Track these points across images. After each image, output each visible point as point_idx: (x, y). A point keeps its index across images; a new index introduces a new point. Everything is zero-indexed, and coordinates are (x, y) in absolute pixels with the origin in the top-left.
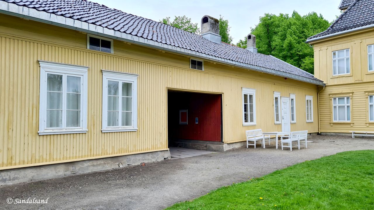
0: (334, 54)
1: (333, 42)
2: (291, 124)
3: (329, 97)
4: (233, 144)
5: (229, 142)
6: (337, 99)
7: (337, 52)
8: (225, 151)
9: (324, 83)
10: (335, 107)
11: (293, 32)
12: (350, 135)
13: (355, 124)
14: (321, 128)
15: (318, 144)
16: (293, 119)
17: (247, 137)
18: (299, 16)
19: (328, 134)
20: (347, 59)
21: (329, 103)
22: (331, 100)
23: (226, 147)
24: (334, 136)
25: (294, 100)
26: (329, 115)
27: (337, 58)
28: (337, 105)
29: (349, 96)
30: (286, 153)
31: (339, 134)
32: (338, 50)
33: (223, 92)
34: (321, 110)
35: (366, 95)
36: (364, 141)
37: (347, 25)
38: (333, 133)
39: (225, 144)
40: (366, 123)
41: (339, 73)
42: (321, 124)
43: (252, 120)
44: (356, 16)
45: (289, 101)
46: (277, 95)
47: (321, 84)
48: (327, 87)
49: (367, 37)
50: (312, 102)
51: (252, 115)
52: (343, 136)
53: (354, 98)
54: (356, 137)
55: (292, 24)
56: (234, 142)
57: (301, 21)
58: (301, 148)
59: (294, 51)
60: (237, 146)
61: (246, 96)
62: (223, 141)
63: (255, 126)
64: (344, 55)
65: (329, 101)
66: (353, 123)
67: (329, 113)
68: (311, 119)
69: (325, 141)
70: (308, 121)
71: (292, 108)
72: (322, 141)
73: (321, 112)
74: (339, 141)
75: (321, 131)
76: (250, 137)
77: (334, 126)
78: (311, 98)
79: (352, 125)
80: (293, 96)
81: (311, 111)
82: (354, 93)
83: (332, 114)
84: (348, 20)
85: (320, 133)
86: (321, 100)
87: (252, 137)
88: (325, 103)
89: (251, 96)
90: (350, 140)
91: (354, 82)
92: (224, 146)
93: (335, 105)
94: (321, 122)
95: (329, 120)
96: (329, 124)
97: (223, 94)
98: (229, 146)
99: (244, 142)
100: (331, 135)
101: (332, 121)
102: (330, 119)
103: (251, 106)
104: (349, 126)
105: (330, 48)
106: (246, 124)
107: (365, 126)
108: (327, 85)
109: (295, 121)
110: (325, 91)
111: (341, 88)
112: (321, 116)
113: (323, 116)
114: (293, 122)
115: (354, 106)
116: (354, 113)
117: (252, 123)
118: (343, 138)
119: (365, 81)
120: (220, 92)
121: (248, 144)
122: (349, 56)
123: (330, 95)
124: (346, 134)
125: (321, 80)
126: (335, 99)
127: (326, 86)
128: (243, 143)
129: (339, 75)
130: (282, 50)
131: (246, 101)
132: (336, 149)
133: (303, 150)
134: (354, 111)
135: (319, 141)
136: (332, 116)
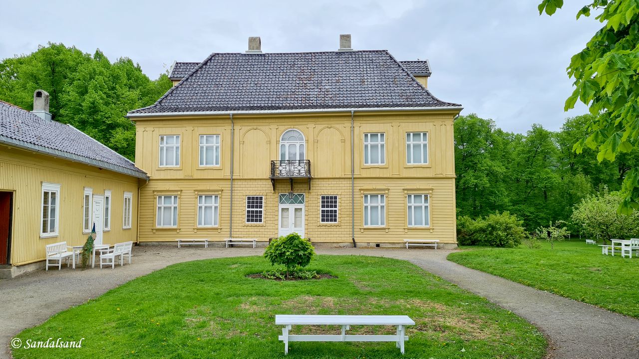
0: (162, 139)
1: (161, 123)
2: (104, 232)
3: (152, 194)
4: (25, 267)
5: (20, 264)
6: (163, 197)
7: (165, 137)
8: (13, 277)
9: (148, 175)
10: (160, 208)
11: (98, 85)
12: (175, 244)
13: (182, 230)
14: (141, 236)
15: (140, 258)
16: (106, 225)
17: (48, 254)
18: (108, 62)
19: (148, 243)
20: (177, 148)
21: (152, 203)
22: (156, 198)
23: (14, 272)
24: (156, 246)
25: (110, 199)
26: (152, 219)
27: (165, 145)
28: (163, 205)
29: (177, 195)
30: (106, 271)
31: (163, 243)
32: (167, 134)
33: (15, 189)
34: (141, 211)
35: (196, 195)
36: (192, 251)
37: (177, 104)
38: (155, 243)
39: (13, 267)
40: (194, 229)
41: (166, 165)
42: (141, 231)
43: (52, 230)
44: (188, 95)
45: (103, 200)
46: (88, 191)
47: (143, 176)
48: (151, 181)
49: (200, 125)
50: (131, 201)
51: (53, 222)
52: (167, 246)
53: (182, 197)
54: (182, 246)
55: (98, 72)
56: (27, 262)
57: (111, 71)
58: (124, 265)
59: (99, 117)
60: (30, 269)
61: (46, 194)
62: (11, 263)
63: (56, 237)
64: (174, 143)
65: (152, 200)
66: (180, 229)
67: (152, 216)
68: (128, 225)
69: (148, 253)
70: (125, 227)
71: (107, 209)
72: (144, 254)
73: (142, 214)
74: (164, 253)
75: (141, 241)
76: (51, 254)
77: (157, 233)
78: (129, 195)
79: (178, 231)
80: (108, 194)
81: (129, 212)
82: (183, 192)
83: (156, 217)
84: (180, 98)
85: (138, 243)
86: (142, 197)
87: (53, 255)
88: (147, 203)
89: (53, 194)
90: (176, 250)
91: (183, 178)
92: (11, 269)
93: (160, 205)
94: (141, 228)
95: (151, 225)
96: (150, 230)
97: (14, 192)
98: (18, 269)
99: (42, 263)
100: (153, 246)
101: (155, 227)
102: (153, 223)
103: (53, 210)
104: (175, 233)
105: (157, 130)
106: (45, 235)
107: (193, 233)
108: (151, 178)
109: (109, 229)
110: (148, 187)
111: (168, 184)
112: (141, 219)
113: (144, 219)
114: (106, 229)
115: (182, 208)
116: (181, 216)
117: (52, 234)
118: (168, 248)
119: (195, 177)
120: (11, 189)
121: (47, 264)
122: (179, 145)
123: (154, 191)
124: (171, 243)
125: (144, 171)
126: (160, 197)
127: (149, 180)
128: (38, 263)
129: (168, 166)
130: (78, 111)
131: (46, 202)
132: (164, 262)
133: (128, 266)
134: (181, 214)
135: (140, 254)
136: (156, 219)
